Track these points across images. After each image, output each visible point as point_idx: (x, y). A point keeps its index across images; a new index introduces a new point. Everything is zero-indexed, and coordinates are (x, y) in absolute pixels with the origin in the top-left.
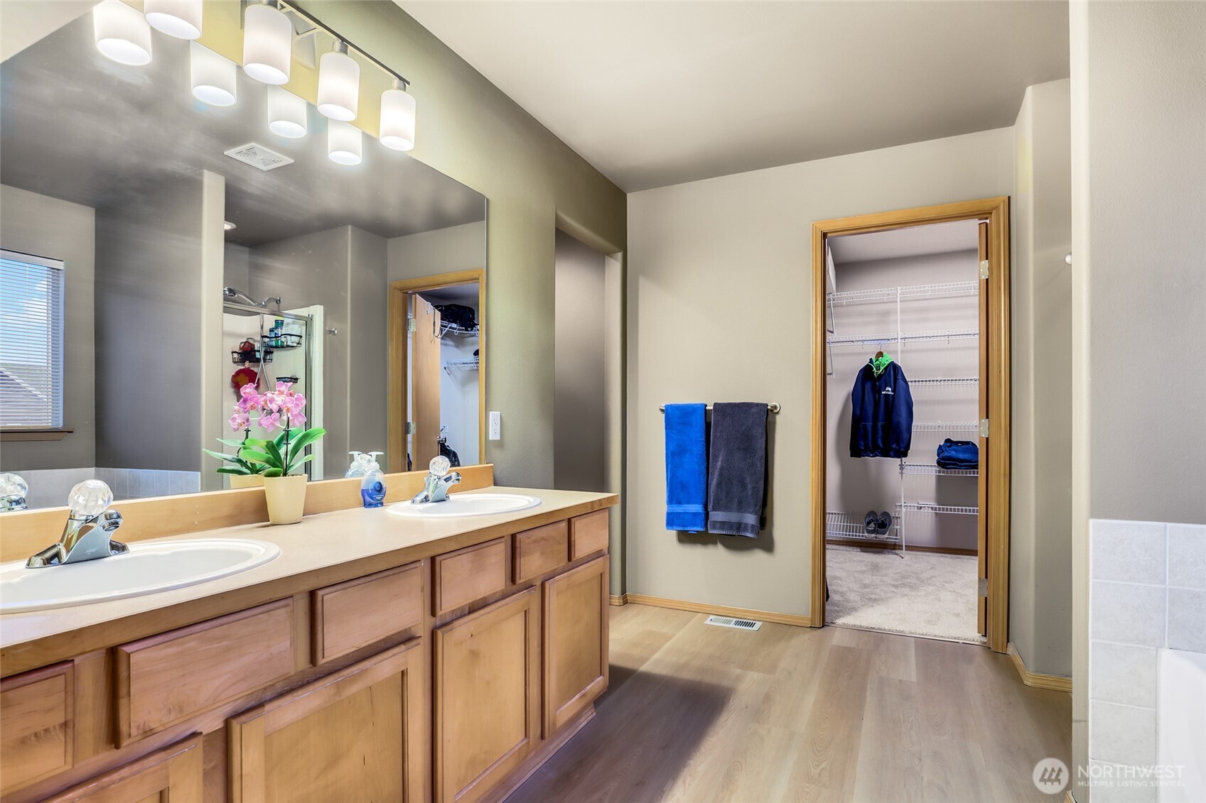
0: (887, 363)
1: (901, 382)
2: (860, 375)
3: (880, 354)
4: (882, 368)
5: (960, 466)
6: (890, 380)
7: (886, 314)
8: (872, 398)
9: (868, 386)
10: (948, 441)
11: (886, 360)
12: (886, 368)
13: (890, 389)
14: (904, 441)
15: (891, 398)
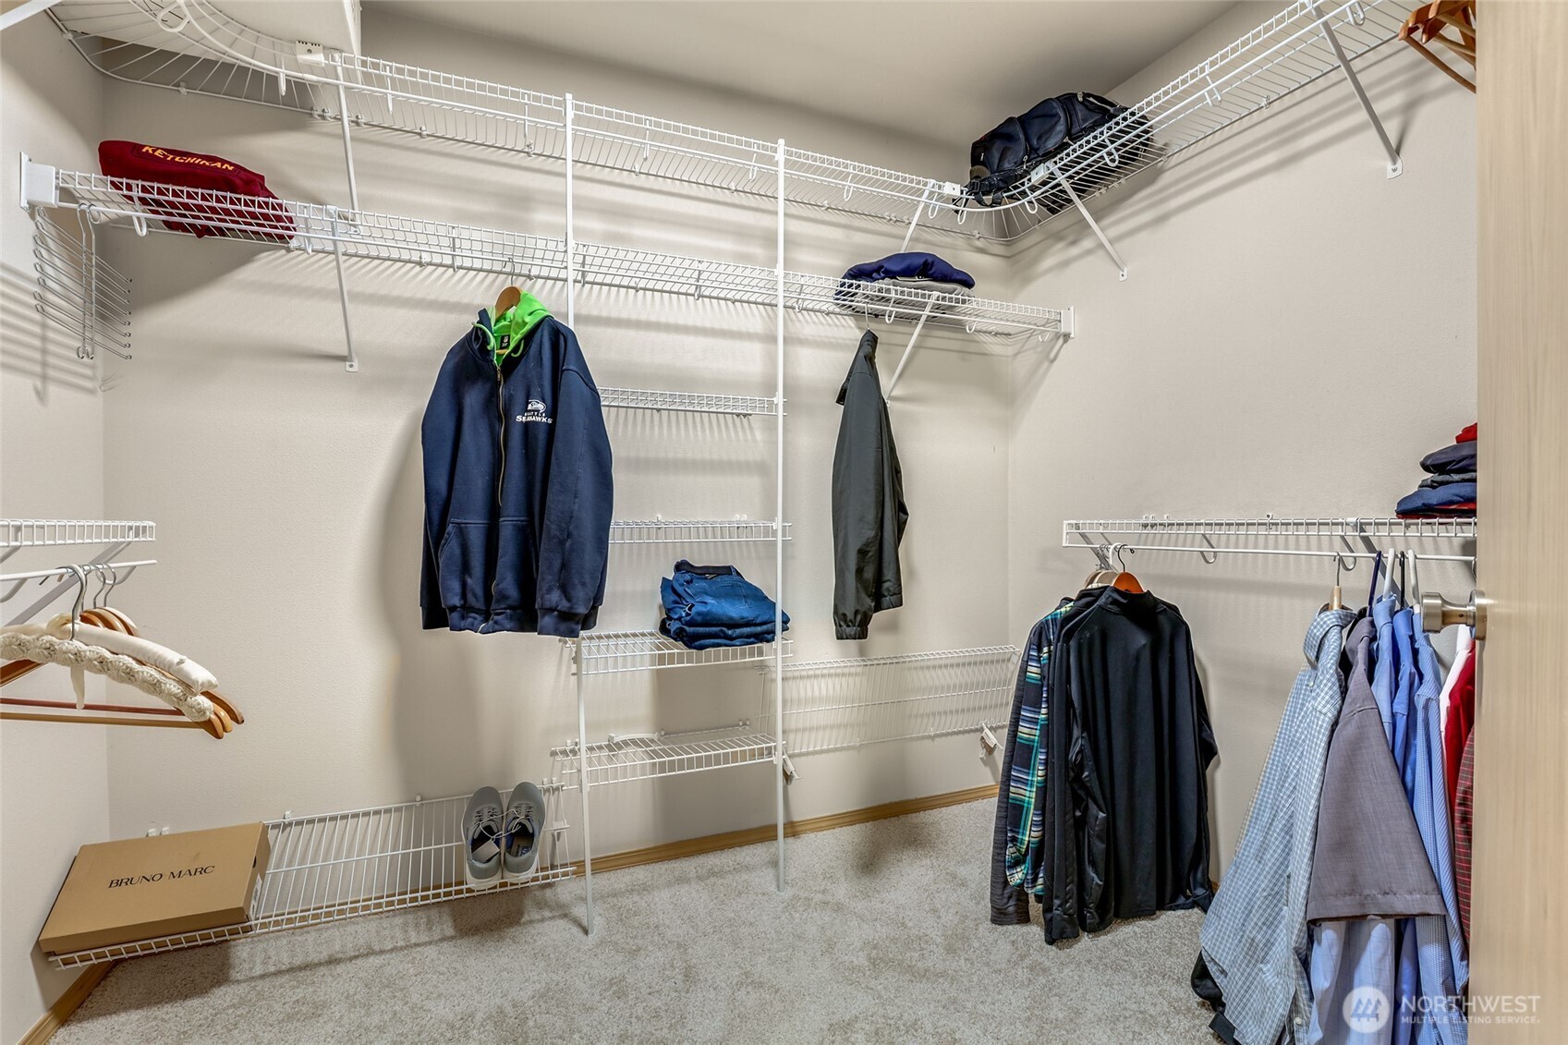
0: (531, 321)
1: (571, 380)
2: (450, 365)
3: (511, 297)
4: (516, 338)
5: (732, 639)
6: (540, 377)
7: (521, 201)
8: (485, 439)
9: (473, 398)
10: (681, 567)
11: (524, 316)
12: (528, 338)
13: (541, 406)
14: (587, 578)
15: (542, 436)
